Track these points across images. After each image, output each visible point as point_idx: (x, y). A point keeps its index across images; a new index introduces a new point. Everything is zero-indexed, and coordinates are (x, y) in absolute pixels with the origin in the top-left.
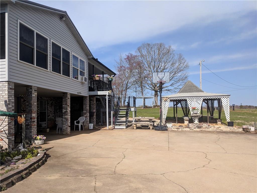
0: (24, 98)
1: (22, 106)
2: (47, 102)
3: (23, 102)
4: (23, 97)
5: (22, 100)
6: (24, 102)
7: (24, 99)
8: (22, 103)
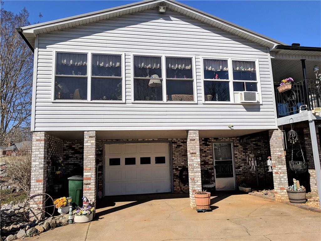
0: (179, 142)
1: (174, 154)
2: (234, 144)
3: (177, 148)
4: (176, 141)
5: (173, 146)
6: (179, 148)
7: (178, 144)
8: (173, 151)
